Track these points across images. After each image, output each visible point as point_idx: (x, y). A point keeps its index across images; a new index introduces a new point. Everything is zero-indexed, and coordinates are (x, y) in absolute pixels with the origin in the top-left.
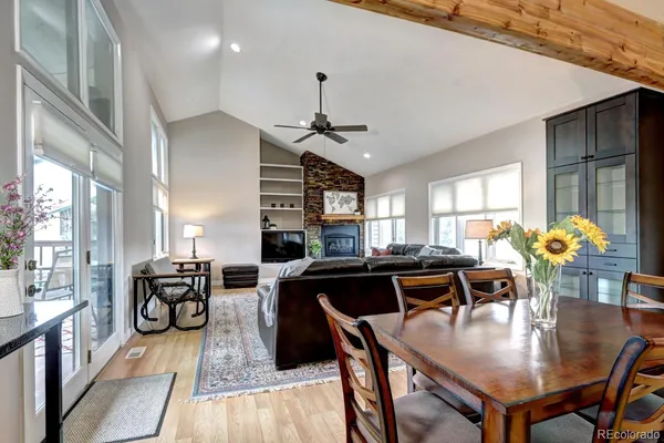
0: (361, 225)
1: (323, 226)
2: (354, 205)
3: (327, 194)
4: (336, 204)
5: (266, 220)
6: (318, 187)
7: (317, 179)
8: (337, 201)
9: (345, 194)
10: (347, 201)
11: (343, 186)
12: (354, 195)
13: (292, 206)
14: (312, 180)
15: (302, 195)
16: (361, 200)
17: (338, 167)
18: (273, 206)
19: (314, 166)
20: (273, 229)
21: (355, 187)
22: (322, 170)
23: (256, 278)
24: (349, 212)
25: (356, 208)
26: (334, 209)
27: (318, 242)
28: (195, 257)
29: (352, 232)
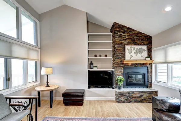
0: (149, 66)
1: (124, 67)
2: (145, 54)
3: (127, 47)
4: (133, 54)
5: (91, 63)
6: (122, 43)
7: (120, 38)
8: (133, 52)
9: (139, 47)
10: (140, 51)
11: (138, 42)
12: (145, 48)
13: (106, 56)
14: (117, 39)
15: (112, 49)
16: (150, 51)
17: (134, 31)
18: (96, 56)
19: (119, 31)
20: (95, 69)
21: (146, 42)
22: (124, 33)
23: (82, 100)
24: (142, 58)
25: (146, 56)
26: (131, 56)
27: (121, 77)
28: (48, 86)
29: (144, 70)
